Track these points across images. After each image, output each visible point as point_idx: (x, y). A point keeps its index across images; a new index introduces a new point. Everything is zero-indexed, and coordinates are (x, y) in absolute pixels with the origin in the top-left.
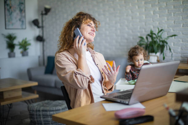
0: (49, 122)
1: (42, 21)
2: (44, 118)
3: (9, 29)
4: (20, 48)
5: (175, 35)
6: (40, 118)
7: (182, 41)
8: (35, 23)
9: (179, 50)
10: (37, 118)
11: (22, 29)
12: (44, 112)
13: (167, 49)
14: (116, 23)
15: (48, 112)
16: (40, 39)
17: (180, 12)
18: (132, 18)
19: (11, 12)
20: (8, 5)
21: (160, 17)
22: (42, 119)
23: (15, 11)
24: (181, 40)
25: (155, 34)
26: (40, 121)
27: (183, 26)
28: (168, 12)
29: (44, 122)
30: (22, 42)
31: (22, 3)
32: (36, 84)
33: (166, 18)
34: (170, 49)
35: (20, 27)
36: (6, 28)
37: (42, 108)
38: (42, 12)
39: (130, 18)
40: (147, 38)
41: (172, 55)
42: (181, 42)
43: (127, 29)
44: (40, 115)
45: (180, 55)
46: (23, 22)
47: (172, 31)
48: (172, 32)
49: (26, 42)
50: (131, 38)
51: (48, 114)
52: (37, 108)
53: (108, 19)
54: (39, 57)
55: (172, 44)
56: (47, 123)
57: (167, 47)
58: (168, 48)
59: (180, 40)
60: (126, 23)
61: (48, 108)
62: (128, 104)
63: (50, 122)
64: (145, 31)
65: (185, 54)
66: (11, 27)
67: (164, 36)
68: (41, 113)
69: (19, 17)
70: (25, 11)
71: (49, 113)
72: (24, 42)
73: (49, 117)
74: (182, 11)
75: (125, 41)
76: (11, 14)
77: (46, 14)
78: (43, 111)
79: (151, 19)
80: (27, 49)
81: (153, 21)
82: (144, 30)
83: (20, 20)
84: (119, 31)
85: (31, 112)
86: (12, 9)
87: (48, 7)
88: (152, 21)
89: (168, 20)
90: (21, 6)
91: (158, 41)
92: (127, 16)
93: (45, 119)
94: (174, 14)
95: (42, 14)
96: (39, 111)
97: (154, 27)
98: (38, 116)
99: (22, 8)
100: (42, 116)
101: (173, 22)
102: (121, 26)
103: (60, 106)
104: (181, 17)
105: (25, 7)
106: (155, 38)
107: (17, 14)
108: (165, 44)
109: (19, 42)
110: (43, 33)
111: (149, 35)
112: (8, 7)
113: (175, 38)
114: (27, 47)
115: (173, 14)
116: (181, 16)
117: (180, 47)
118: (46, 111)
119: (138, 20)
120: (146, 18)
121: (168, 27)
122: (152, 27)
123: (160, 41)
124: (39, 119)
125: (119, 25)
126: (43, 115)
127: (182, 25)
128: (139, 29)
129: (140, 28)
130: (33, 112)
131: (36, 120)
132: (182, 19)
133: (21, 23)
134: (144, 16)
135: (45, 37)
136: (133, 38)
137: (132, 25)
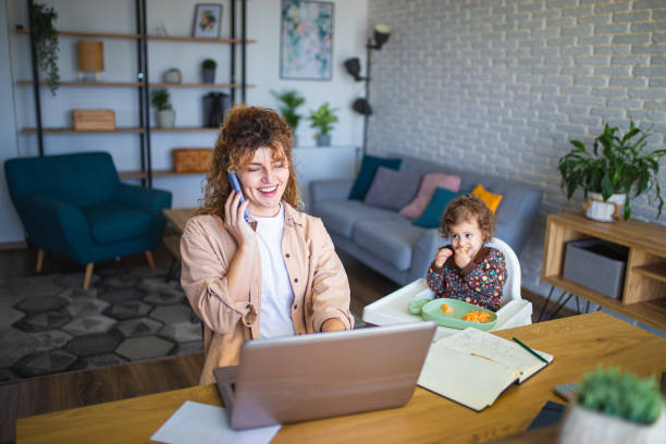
1: (369, 64)
3: (288, 78)
4: (314, 125)
8: (352, 67)
11: (323, 79)
14: (533, 90)
16: (361, 107)
18: (575, 83)
19: (295, 36)
20: (289, 20)
21: (650, 85)
23: (307, 34)
25: (617, 139)
30: (319, 112)
31: (326, 16)
35: (317, 76)
36: (281, 77)
38: (369, 41)
39: (571, 78)
41: (660, 208)
43: (557, 112)
46: (325, 62)
49: (327, 113)
50: (566, 136)
53: (514, 76)
54: (358, 150)
60: (558, 93)
66: (293, 74)
69: (316, 51)
70: (331, 36)
72: (322, 112)
75: (551, 142)
76: (296, 42)
77: (378, 47)
79: (626, 90)
80: (331, 128)
81: (631, 97)
83: (318, 58)
84: (537, 113)
86: (300, 29)
87: (382, 28)
88: (627, 97)
90: (323, 23)
92: (562, 73)
95: (369, 47)
99: (325, 27)
102: (542, 98)
105: (331, 27)
107: (312, 43)
108: (651, 171)
109: (312, 112)
110: (368, 93)
111: (600, 138)
112: (291, 26)
114: (330, 125)
119: (590, 89)
120: (610, 84)
125: (539, 95)
128: (588, 115)
129: (592, 112)
133: (319, 64)
134: (607, 80)
135: (372, 102)
137: (573, 101)
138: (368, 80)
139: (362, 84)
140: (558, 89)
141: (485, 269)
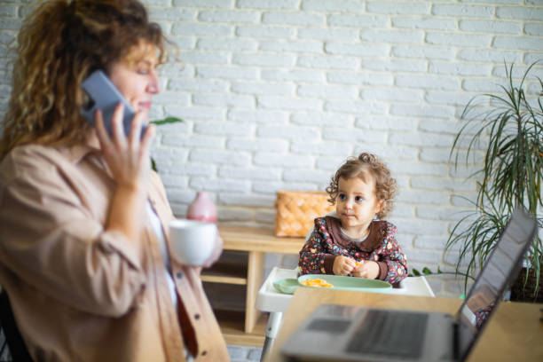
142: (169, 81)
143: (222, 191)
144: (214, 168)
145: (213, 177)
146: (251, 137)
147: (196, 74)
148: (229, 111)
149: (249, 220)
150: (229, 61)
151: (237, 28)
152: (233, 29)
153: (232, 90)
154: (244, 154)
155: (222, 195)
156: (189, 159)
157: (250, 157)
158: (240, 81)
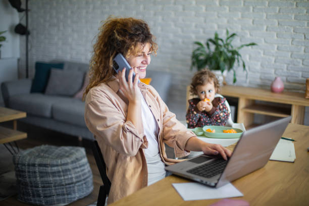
0: (50, 185)
1: (27, 1)
2: (41, 177)
5: (253, 44)
6: (36, 177)
7: (264, 54)
9: (258, 67)
10: (30, 178)
12: (42, 168)
13: (239, 65)
14: (155, 14)
15: (50, 168)
16: (21, 30)
17: (263, 7)
18: (184, 10)
21: (230, 11)
22: (38, 178)
24: (262, 52)
25: (222, 40)
26: (34, 182)
27: (267, 30)
28: (244, 5)
29: (42, 184)
32: (23, 115)
33: (240, 14)
34: (244, 66)
37: (38, 161)
39: (180, 7)
40: (208, 45)
41: (247, 75)
42: (262, 55)
43: (173, 27)
44: (35, 172)
45: (258, 75)
47: (249, 36)
48: (249, 38)
50: (180, 40)
51: (49, 171)
52: (29, 160)
53: (142, 6)
54: (19, 60)
55: (247, 56)
56: (48, 185)
57: (238, 61)
58: (241, 63)
59: (260, 51)
60: (173, 15)
61: (48, 161)
62: (214, 187)
63: (51, 183)
64: (204, 32)
65: (266, 75)
67: (236, 43)
68: (37, 169)
71: (51, 170)
73: (51, 175)
74: (267, 5)
75: (170, 45)
78: (40, 165)
79: (216, 13)
81: (219, 17)
82: (201, 30)
84: (159, 28)
85: (19, 166)
88: (216, 17)
89: (243, 17)
91: (226, 50)
92: (175, 3)
93: (43, 179)
94: (254, 8)
96: (34, 165)
97: (219, 27)
98: (31, 174)
100: (38, 175)
101: (251, 21)
102: (163, 19)
103: (68, 156)
104: (265, 14)
106: (221, 46)
108: (236, 56)
110: (27, 21)
111: (211, 40)
113: (252, 48)
115: (251, 8)
116: (265, 12)
117: (259, 64)
118: (45, 165)
119: (193, 13)
120: (206, 10)
121: (242, 29)
122: (216, 27)
123: (229, 51)
124: (33, 179)
125: (160, 18)
126: (40, 172)
127: (265, 28)
128: (193, 28)
129: (196, 26)
130: (23, 167)
131: (28, 180)
132: (266, 18)
134: (204, 8)
135: (30, 28)
136: (183, 42)
137: (183, 20)
138: (27, 10)
139: (23, 14)
140: (173, 13)
141: (220, 109)
142: (267, 27)
143: (288, 76)
144: (285, 66)
145: (285, 70)
146: (302, 52)
147: (279, 24)
148: (292, 41)
149: (300, 90)
150: (293, 18)
151: (297, 3)
152: (295, 3)
153: (294, 31)
154: (299, 60)
155: (288, 78)
156: (275, 62)
157: (301, 62)
158: (297, 27)
